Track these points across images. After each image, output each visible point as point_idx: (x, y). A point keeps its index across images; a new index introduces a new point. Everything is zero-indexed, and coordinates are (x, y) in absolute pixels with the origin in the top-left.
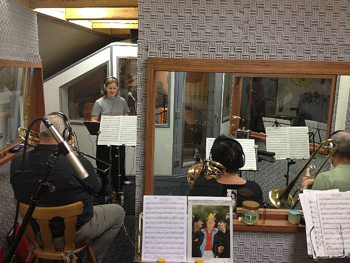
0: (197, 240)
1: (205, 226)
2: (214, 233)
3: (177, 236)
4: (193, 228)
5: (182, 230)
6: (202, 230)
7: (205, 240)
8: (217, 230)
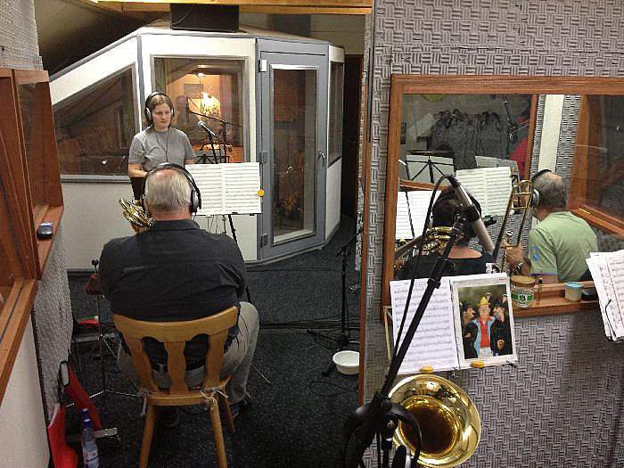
0: (469, 335)
1: (477, 315)
2: (490, 323)
3: (441, 333)
4: (462, 320)
5: (447, 325)
6: (475, 321)
7: (479, 335)
8: (493, 318)
